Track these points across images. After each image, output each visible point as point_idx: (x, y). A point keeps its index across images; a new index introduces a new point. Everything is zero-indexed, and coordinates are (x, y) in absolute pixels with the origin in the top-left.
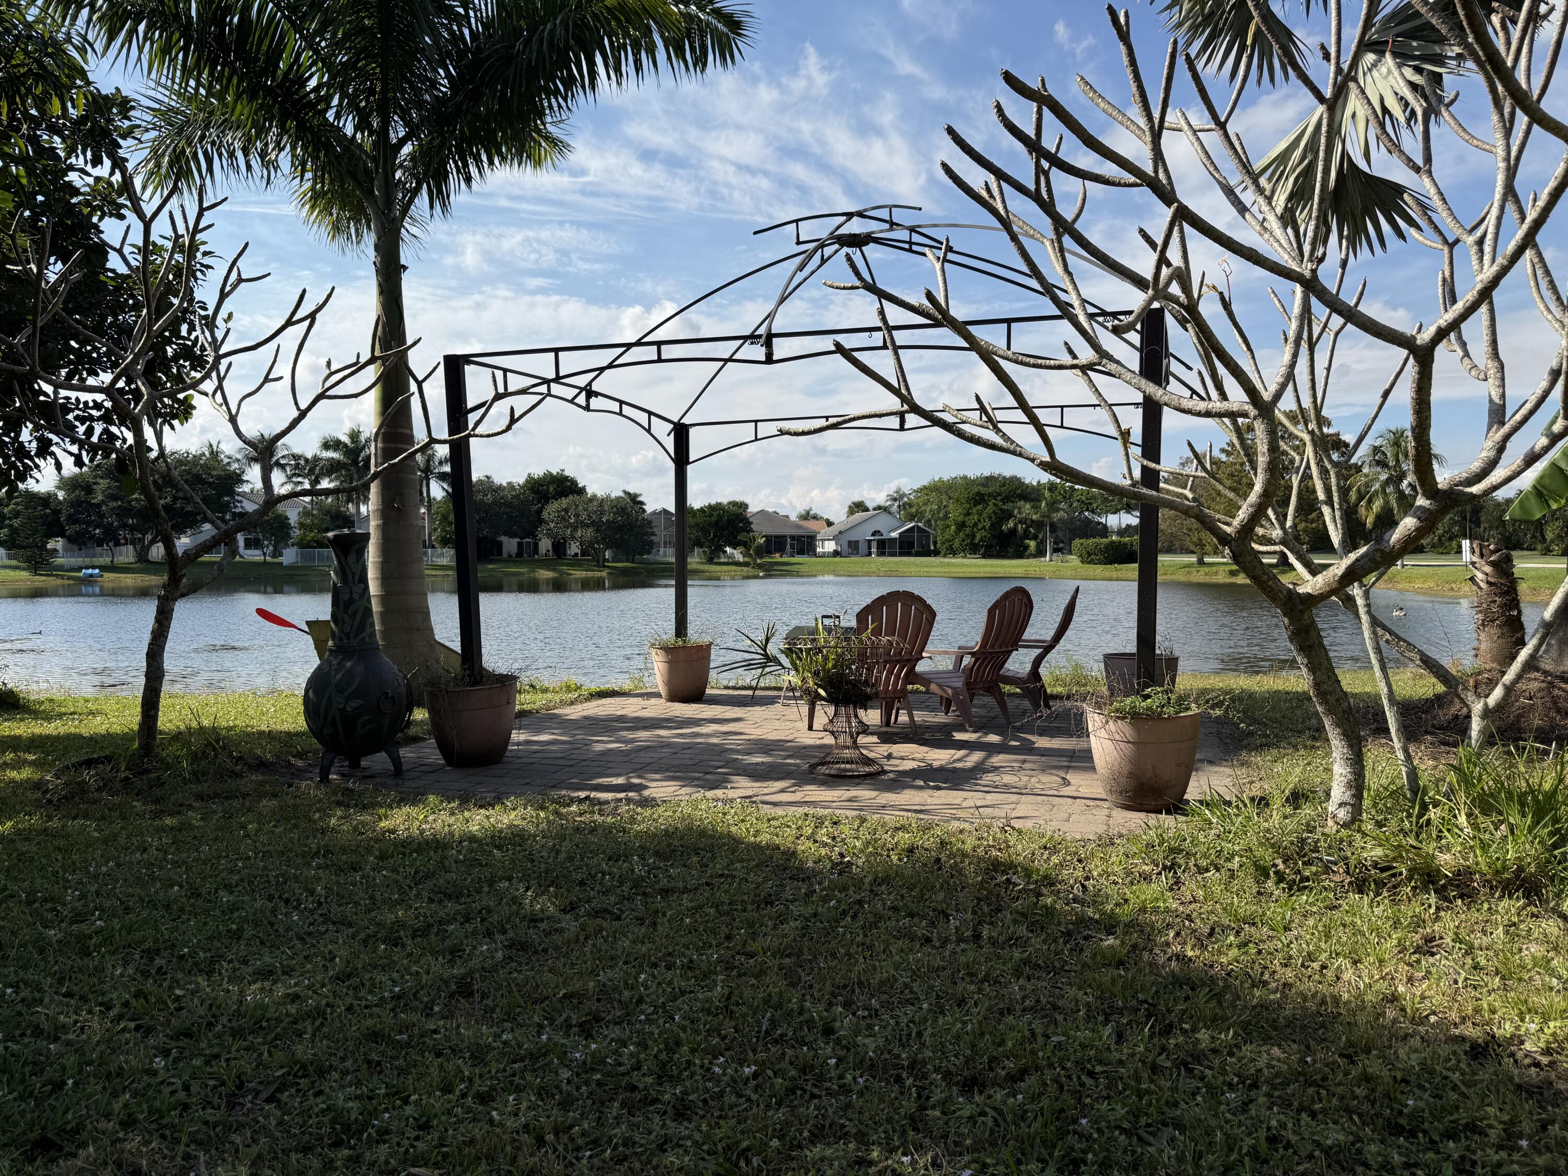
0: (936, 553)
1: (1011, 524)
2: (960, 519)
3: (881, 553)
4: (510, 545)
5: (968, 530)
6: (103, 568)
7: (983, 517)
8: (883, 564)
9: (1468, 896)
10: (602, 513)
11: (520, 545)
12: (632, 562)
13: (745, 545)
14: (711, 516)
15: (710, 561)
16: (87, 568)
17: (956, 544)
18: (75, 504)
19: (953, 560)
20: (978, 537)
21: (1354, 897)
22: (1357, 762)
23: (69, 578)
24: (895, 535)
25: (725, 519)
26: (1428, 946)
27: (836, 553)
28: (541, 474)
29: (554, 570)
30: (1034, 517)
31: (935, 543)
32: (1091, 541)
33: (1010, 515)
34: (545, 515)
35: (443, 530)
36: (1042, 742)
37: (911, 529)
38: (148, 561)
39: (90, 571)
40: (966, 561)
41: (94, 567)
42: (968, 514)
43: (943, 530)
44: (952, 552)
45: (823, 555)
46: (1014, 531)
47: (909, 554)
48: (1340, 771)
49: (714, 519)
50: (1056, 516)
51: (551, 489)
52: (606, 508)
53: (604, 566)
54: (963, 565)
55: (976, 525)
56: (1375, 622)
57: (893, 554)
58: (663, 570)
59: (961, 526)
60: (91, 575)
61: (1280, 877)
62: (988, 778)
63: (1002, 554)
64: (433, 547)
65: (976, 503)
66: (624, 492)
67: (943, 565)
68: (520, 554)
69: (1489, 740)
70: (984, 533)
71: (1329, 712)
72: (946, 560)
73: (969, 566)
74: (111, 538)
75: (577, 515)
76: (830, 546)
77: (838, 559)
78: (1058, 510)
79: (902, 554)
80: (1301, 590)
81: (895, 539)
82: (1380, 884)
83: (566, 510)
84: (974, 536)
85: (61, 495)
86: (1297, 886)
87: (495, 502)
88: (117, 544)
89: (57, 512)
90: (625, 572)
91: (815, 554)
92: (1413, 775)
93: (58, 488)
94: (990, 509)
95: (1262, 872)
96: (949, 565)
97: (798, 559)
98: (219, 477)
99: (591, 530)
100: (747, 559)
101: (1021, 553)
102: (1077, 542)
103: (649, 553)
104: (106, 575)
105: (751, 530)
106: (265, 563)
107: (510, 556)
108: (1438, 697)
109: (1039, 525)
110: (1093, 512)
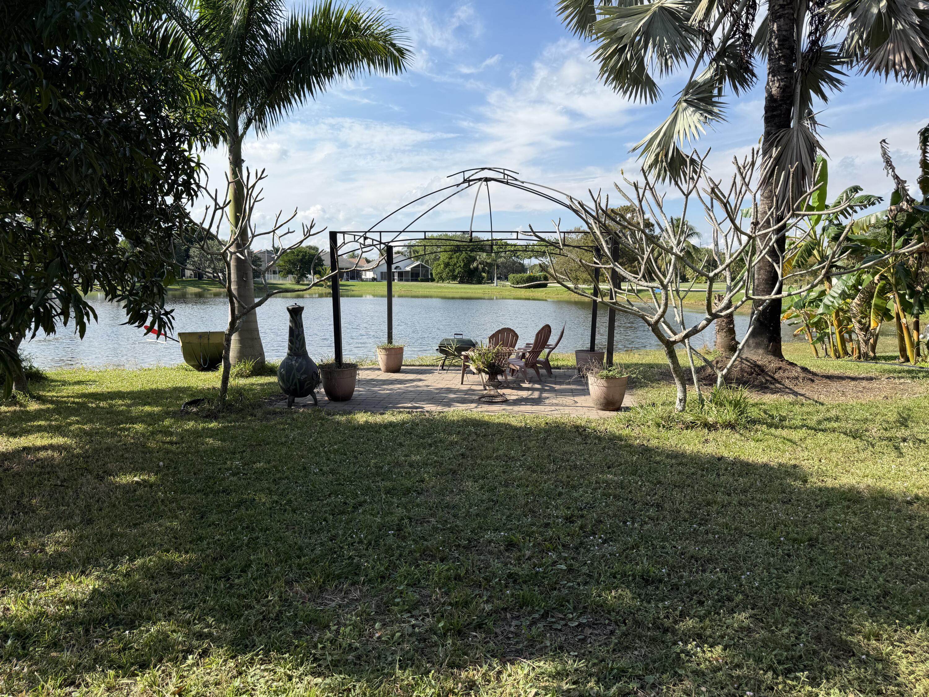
0: (433, 280)
1: (475, 264)
2: (446, 261)
3: (400, 280)
5: (451, 267)
7: (460, 259)
8: (403, 286)
9: (716, 429)
13: (320, 273)
17: (444, 275)
19: (443, 285)
20: (457, 271)
21: (685, 431)
22: (685, 391)
24: (408, 269)
25: (307, 257)
26: (707, 441)
27: (374, 279)
30: (489, 261)
31: (431, 274)
32: (519, 275)
33: (474, 259)
36: (557, 387)
37: (418, 266)
40: (450, 285)
42: (451, 258)
43: (437, 267)
44: (442, 279)
45: (367, 280)
46: (476, 269)
47: (416, 280)
48: (680, 395)
49: (300, 257)
50: (500, 260)
54: (448, 288)
55: (455, 264)
56: (691, 348)
57: (407, 280)
59: (447, 265)
61: (664, 426)
62: (547, 401)
63: (469, 282)
65: (456, 252)
67: (437, 287)
69: (722, 384)
70: (460, 269)
71: (677, 376)
72: (439, 284)
73: (452, 288)
76: (370, 275)
77: (375, 283)
78: (501, 257)
79: (412, 280)
80: (671, 339)
81: (407, 272)
82: (692, 427)
84: (454, 270)
86: (669, 428)
91: (362, 280)
92: (700, 395)
94: (464, 255)
95: (658, 425)
96: (441, 287)
97: (350, 282)
101: (480, 281)
102: (511, 276)
105: (323, 265)
108: (703, 367)
109: (490, 265)
110: (518, 257)
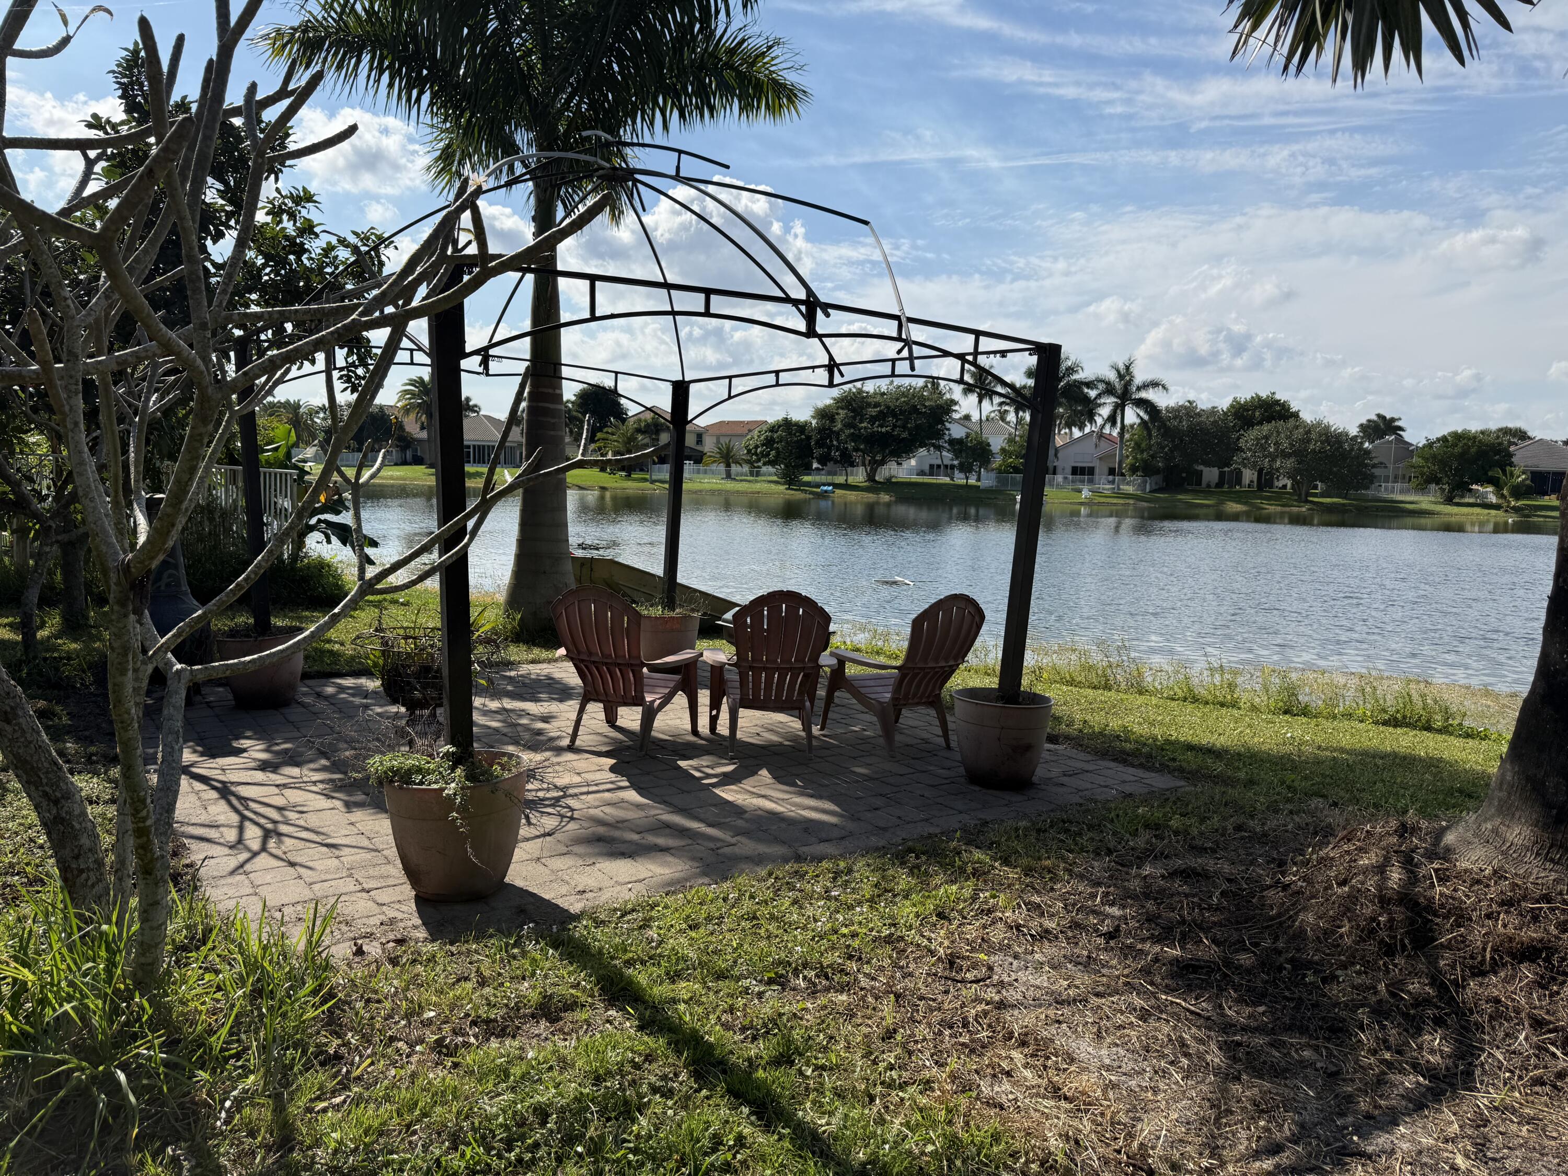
4: (1211, 474)
6: (837, 486)
10: (1309, 441)
11: (1222, 475)
12: (1345, 498)
13: (1496, 484)
14: (1455, 445)
15: (1449, 501)
16: (824, 485)
18: (821, 430)
23: (811, 493)
25: (1473, 450)
28: (1249, 398)
29: (1245, 503)
34: (1242, 443)
35: (1135, 458)
38: (874, 481)
39: (825, 488)
41: (829, 485)
49: (1457, 450)
51: (1257, 414)
52: (1313, 436)
53: (1307, 501)
58: (1383, 509)
60: (826, 491)
64: (1123, 475)
66: (1379, 416)
68: (1220, 484)
74: (847, 461)
75: (1277, 444)
83: (1266, 438)
85: (814, 422)
87: (1191, 428)
88: (852, 464)
89: (809, 438)
90: (1330, 509)
93: (813, 417)
98: (931, 408)
99: (1292, 460)
100: (1500, 501)
103: (1367, 488)
104: (837, 491)
105: (1510, 465)
106: (967, 486)
107: (1209, 486)
